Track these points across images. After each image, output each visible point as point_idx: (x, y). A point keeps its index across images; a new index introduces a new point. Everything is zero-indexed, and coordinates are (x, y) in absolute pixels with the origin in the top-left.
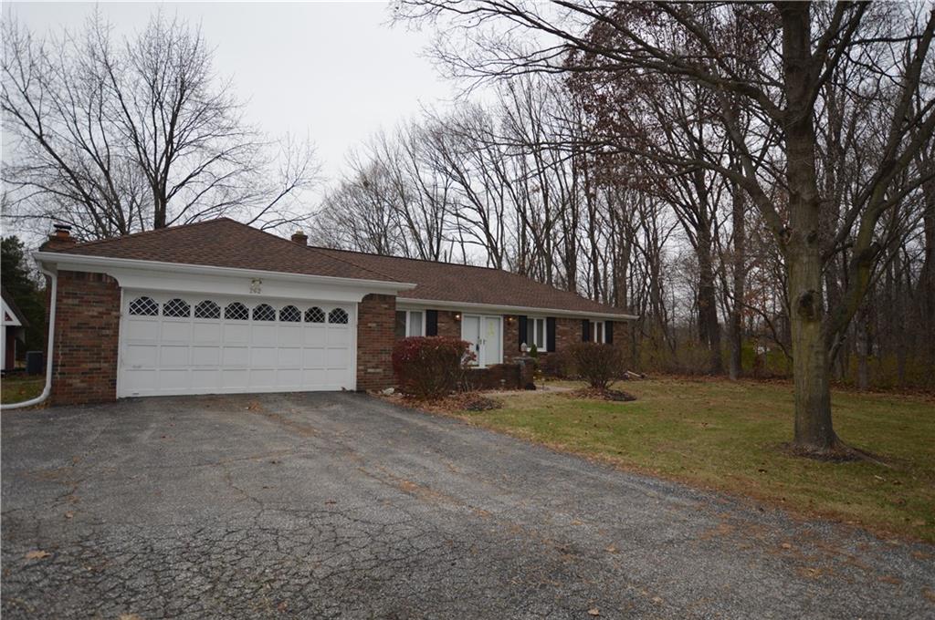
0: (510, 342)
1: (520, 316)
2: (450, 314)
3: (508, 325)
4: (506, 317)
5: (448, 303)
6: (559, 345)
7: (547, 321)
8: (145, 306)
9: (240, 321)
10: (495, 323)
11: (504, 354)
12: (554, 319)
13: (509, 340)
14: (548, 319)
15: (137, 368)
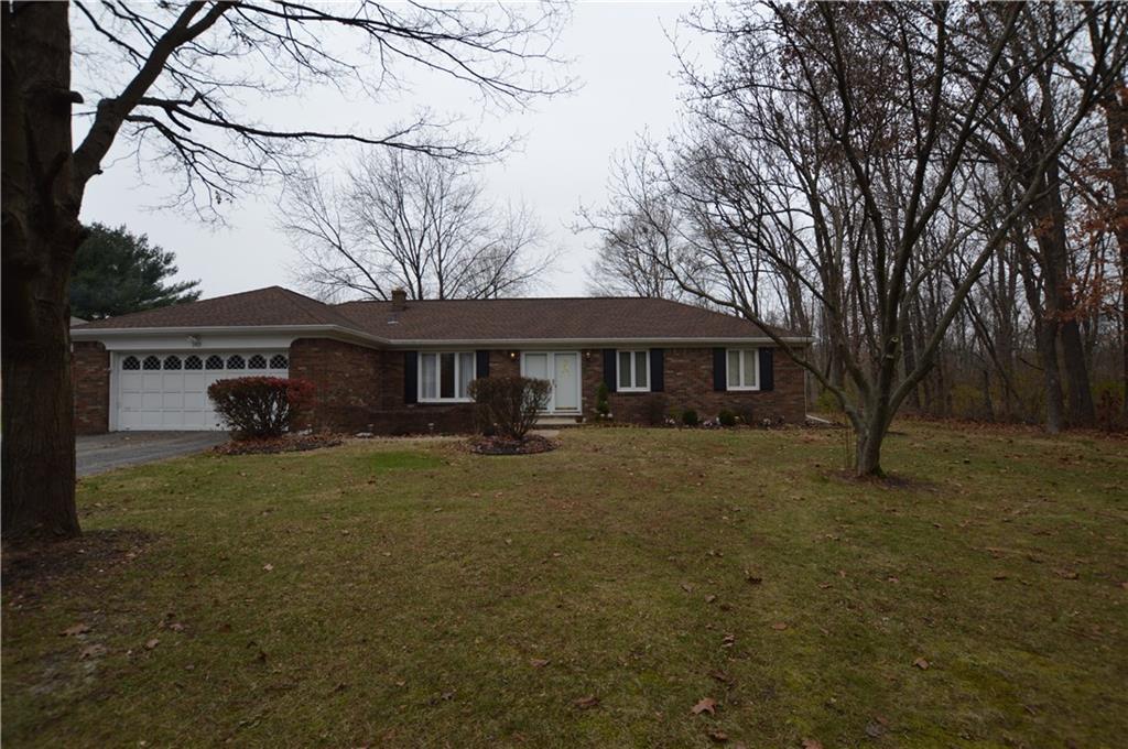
0: (589, 382)
1: (604, 350)
2: (506, 353)
3: (586, 363)
4: (584, 351)
5: (504, 340)
6: (669, 382)
7: (651, 353)
8: (131, 363)
9: (196, 371)
10: (570, 359)
11: (583, 395)
12: (661, 350)
13: (588, 378)
14: (653, 351)
15: (128, 409)
